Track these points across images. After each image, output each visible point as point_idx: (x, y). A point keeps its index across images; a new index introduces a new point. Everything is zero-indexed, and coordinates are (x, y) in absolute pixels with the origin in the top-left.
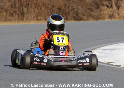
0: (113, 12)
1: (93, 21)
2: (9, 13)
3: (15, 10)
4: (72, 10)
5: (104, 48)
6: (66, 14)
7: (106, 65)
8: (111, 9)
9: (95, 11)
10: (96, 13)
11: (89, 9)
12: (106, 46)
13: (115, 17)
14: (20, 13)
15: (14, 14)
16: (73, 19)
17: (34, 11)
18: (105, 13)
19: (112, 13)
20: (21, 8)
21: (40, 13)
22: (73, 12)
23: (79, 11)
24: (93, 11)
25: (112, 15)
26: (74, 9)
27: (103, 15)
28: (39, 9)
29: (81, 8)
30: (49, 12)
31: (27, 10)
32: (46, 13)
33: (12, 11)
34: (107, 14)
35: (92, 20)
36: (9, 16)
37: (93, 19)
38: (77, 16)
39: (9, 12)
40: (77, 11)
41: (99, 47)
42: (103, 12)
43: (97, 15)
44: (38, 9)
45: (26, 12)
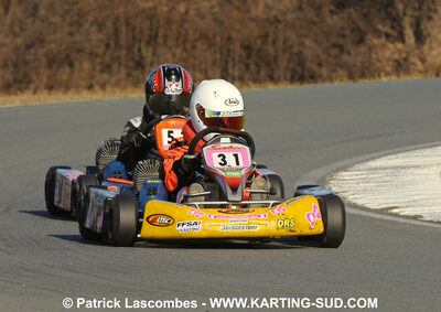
0: (408, 53)
1: (343, 83)
2: (101, 63)
3: (117, 53)
4: (284, 51)
5: (372, 164)
6: (268, 64)
7: (378, 216)
8: (400, 46)
9: (352, 52)
10: (355, 57)
11: (335, 46)
12: (379, 157)
13: (412, 67)
14: (131, 64)
15: (115, 67)
16: (289, 76)
17: (174, 55)
18: (383, 56)
19: (404, 55)
20: (136, 48)
21: (191, 61)
22: (287, 55)
23: (308, 53)
24: (349, 53)
25: (402, 62)
26: (291, 47)
27: (378, 64)
28: (189, 47)
29: (313, 44)
30: (218, 56)
31: (154, 54)
32: (210, 60)
33: (107, 59)
34: (389, 59)
35: (341, 80)
36: (102, 71)
37: (345, 78)
38: (299, 69)
39: (99, 60)
40: (301, 52)
41: (358, 163)
42: (376, 53)
43: (358, 64)
44: (185, 49)
45: (149, 60)
